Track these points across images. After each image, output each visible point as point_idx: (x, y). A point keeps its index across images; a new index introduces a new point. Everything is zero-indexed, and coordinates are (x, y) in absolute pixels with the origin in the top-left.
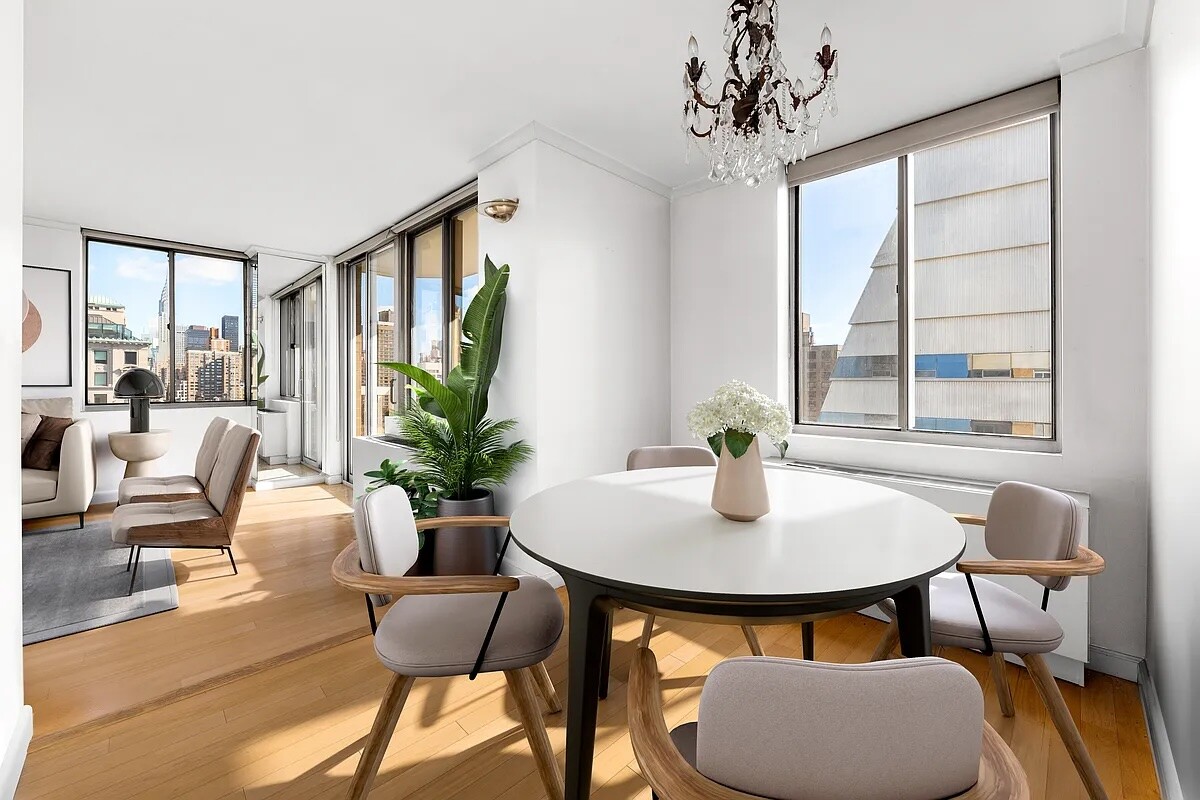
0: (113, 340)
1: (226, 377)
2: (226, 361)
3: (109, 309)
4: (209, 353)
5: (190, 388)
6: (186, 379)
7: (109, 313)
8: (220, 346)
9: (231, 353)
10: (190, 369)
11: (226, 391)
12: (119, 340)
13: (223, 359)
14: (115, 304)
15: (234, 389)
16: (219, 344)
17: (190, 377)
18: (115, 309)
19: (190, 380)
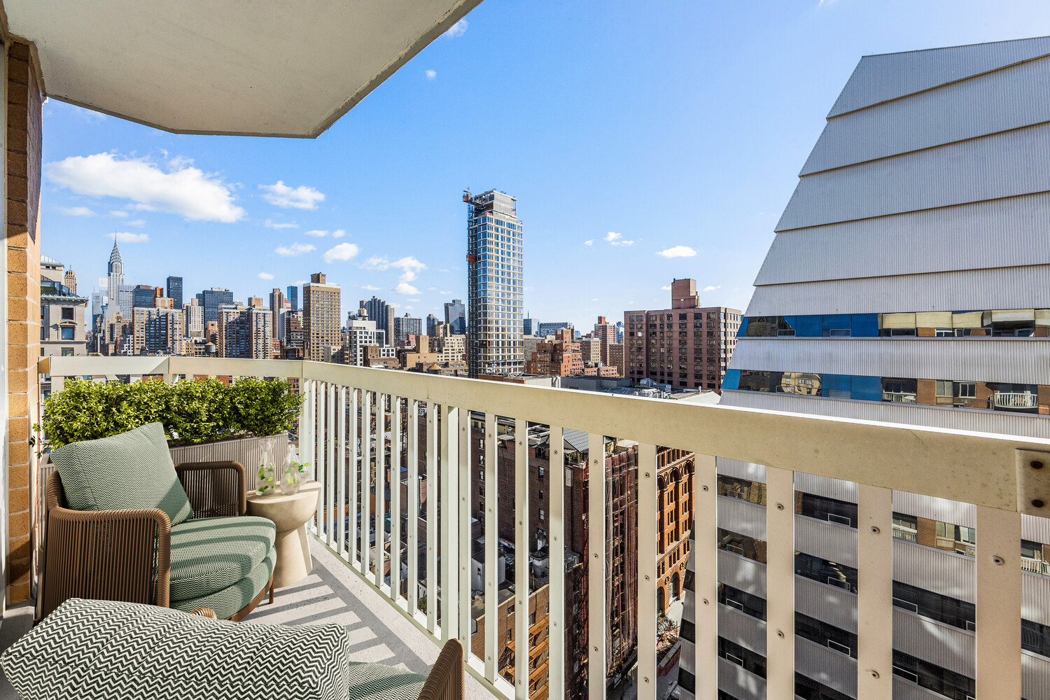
0: (50, 296)
1: (170, 332)
2: (170, 318)
3: (48, 267)
4: (153, 310)
5: (136, 342)
6: (132, 333)
7: (48, 270)
8: (164, 304)
9: (174, 310)
10: (136, 325)
11: (170, 344)
12: (56, 297)
13: (167, 315)
14: (54, 262)
15: (177, 343)
16: (163, 302)
17: (136, 333)
18: (54, 268)
19: (136, 334)
